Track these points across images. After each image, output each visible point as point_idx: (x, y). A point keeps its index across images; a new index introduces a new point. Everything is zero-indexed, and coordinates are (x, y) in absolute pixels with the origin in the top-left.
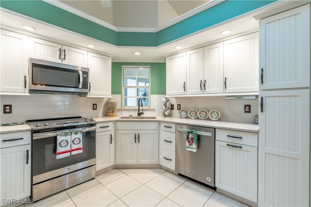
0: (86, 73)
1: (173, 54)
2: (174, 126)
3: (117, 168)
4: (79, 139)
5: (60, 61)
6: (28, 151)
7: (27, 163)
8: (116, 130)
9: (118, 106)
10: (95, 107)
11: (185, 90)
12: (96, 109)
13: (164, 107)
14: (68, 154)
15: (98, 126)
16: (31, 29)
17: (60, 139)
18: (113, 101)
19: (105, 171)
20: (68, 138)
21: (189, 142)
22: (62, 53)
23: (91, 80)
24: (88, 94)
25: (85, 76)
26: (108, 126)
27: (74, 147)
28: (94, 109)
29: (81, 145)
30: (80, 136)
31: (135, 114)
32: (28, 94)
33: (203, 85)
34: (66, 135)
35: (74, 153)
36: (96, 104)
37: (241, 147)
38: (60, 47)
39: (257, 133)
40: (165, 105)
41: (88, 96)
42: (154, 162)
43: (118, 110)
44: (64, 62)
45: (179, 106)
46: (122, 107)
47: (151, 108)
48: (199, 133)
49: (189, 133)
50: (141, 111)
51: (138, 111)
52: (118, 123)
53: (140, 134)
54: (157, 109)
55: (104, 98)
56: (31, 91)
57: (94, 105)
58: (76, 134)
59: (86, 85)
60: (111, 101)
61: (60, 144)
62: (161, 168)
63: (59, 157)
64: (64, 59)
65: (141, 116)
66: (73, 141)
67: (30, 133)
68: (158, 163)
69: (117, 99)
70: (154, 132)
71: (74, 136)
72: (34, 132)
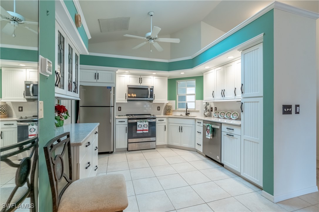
0: (152, 89)
1: (207, 71)
2: (202, 122)
3: (169, 147)
4: (147, 125)
5: (139, 85)
6: (126, 127)
7: (126, 133)
8: (168, 123)
9: (174, 108)
10: (159, 108)
11: (213, 97)
12: (159, 110)
13: (205, 109)
14: (142, 132)
15: (157, 119)
16: (128, 72)
17: (138, 123)
18: (169, 105)
19: (162, 147)
20: (142, 123)
21: (208, 132)
22: (140, 80)
23: (155, 93)
24: (154, 101)
25: (152, 91)
26: (163, 120)
27: (145, 129)
28: (158, 110)
29: (147, 129)
30: (147, 123)
31: (184, 114)
32: (127, 102)
33: (223, 93)
34: (141, 122)
35: (144, 132)
36: (159, 107)
37: (233, 136)
38: (139, 77)
39: (240, 126)
40: (206, 108)
41: (153, 102)
42: (192, 146)
43: (173, 111)
44: (142, 85)
45: (216, 108)
46: (176, 109)
47: (196, 110)
48: (213, 126)
49: (208, 126)
50: (188, 112)
51: (186, 112)
52: (169, 119)
53: (183, 127)
54: (200, 111)
55: (164, 103)
56: (128, 100)
57: (158, 107)
58: (145, 122)
59: (152, 96)
60: (168, 105)
61: (138, 126)
62: (197, 152)
63: (138, 132)
64: (142, 83)
65: (188, 115)
66: (144, 126)
67: (127, 119)
68: (194, 148)
69: (173, 103)
70: (191, 126)
71: (144, 123)
72: (129, 119)
